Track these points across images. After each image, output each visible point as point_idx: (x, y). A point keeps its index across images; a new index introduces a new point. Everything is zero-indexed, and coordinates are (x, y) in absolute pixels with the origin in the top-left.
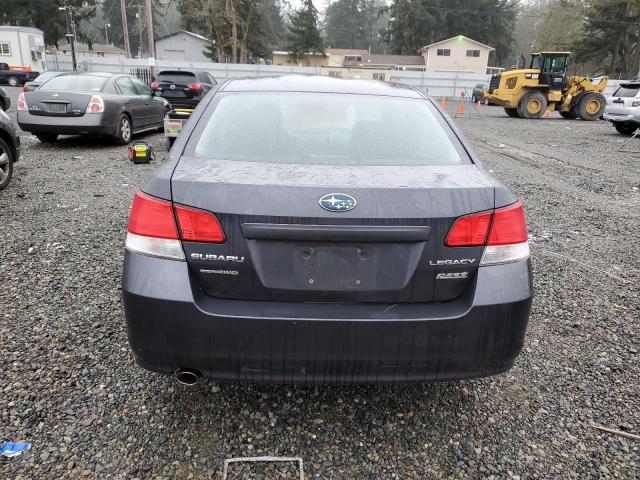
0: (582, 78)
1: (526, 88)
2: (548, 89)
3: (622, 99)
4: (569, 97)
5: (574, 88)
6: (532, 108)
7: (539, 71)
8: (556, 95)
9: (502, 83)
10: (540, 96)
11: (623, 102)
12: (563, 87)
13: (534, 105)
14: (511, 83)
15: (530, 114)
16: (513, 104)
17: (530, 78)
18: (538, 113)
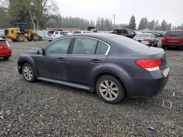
0: (31, 30)
1: (17, 33)
2: (24, 33)
3: (51, 35)
4: (29, 35)
5: (30, 33)
6: (21, 39)
7: (19, 28)
8: (26, 35)
9: (10, 32)
10: (22, 35)
11: (51, 36)
12: (27, 32)
13: (21, 38)
14: (12, 32)
15: (21, 41)
16: (15, 38)
17: (18, 30)
18: (23, 40)
